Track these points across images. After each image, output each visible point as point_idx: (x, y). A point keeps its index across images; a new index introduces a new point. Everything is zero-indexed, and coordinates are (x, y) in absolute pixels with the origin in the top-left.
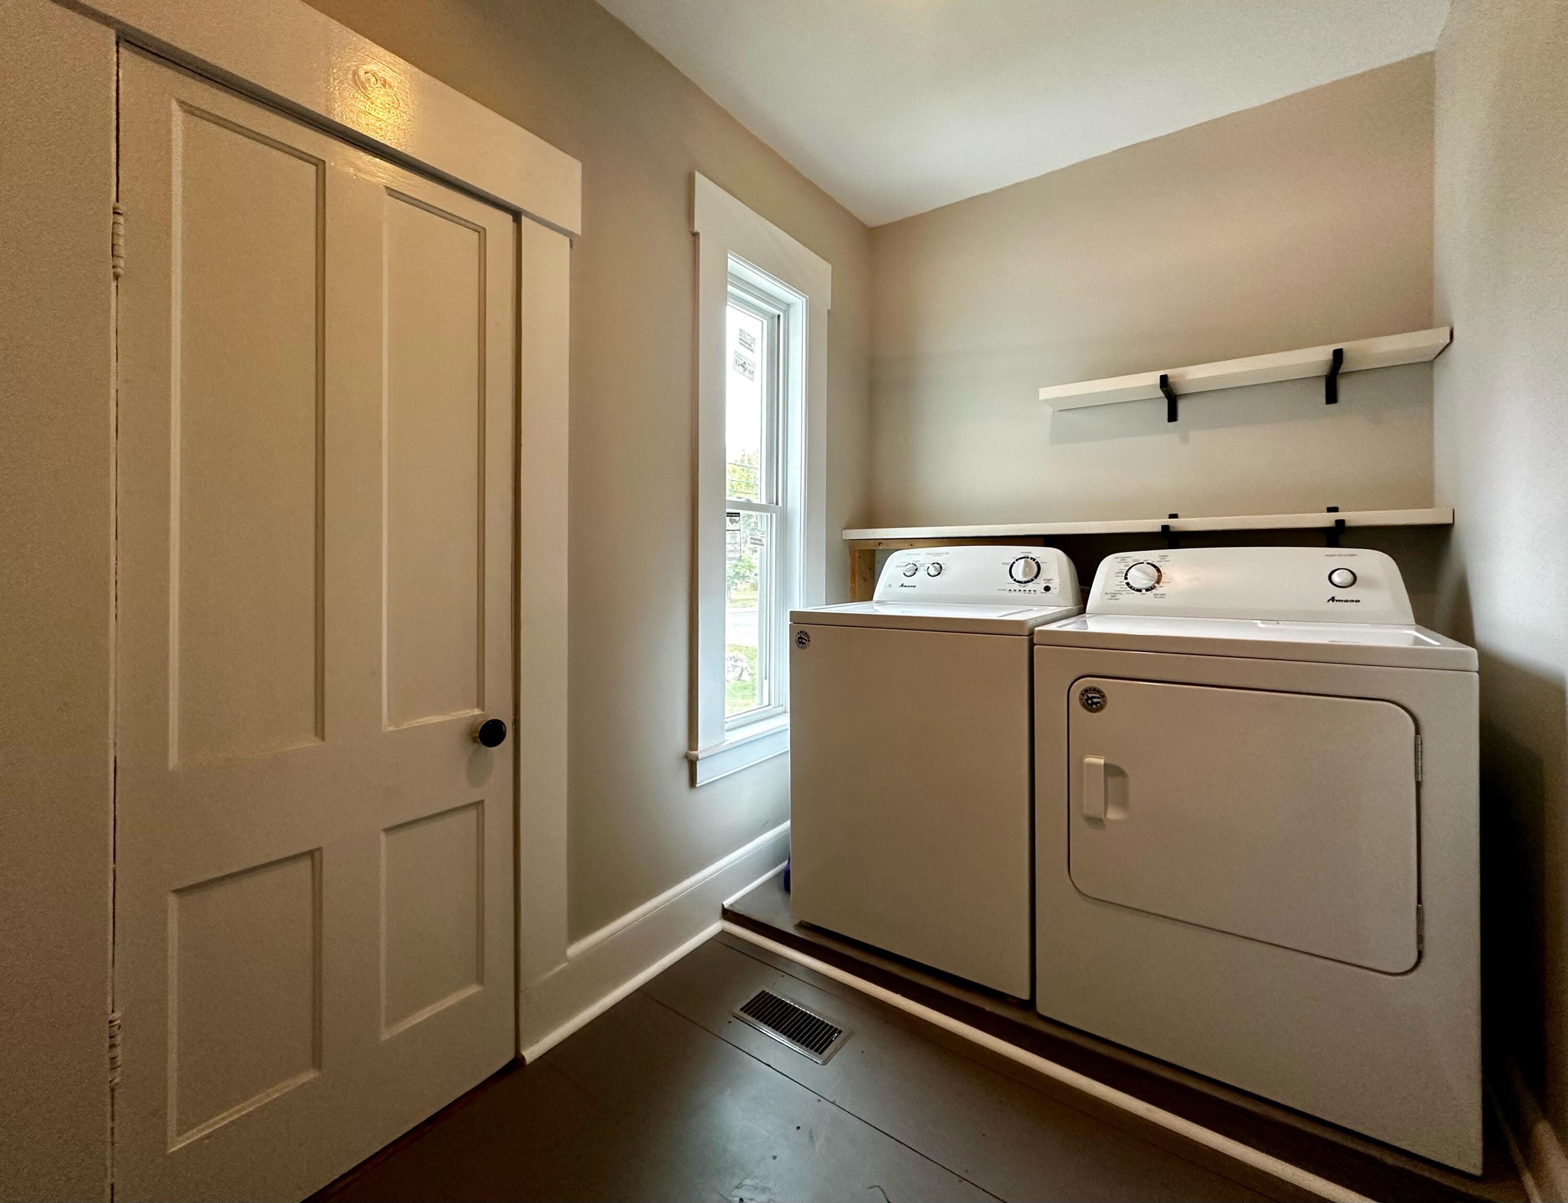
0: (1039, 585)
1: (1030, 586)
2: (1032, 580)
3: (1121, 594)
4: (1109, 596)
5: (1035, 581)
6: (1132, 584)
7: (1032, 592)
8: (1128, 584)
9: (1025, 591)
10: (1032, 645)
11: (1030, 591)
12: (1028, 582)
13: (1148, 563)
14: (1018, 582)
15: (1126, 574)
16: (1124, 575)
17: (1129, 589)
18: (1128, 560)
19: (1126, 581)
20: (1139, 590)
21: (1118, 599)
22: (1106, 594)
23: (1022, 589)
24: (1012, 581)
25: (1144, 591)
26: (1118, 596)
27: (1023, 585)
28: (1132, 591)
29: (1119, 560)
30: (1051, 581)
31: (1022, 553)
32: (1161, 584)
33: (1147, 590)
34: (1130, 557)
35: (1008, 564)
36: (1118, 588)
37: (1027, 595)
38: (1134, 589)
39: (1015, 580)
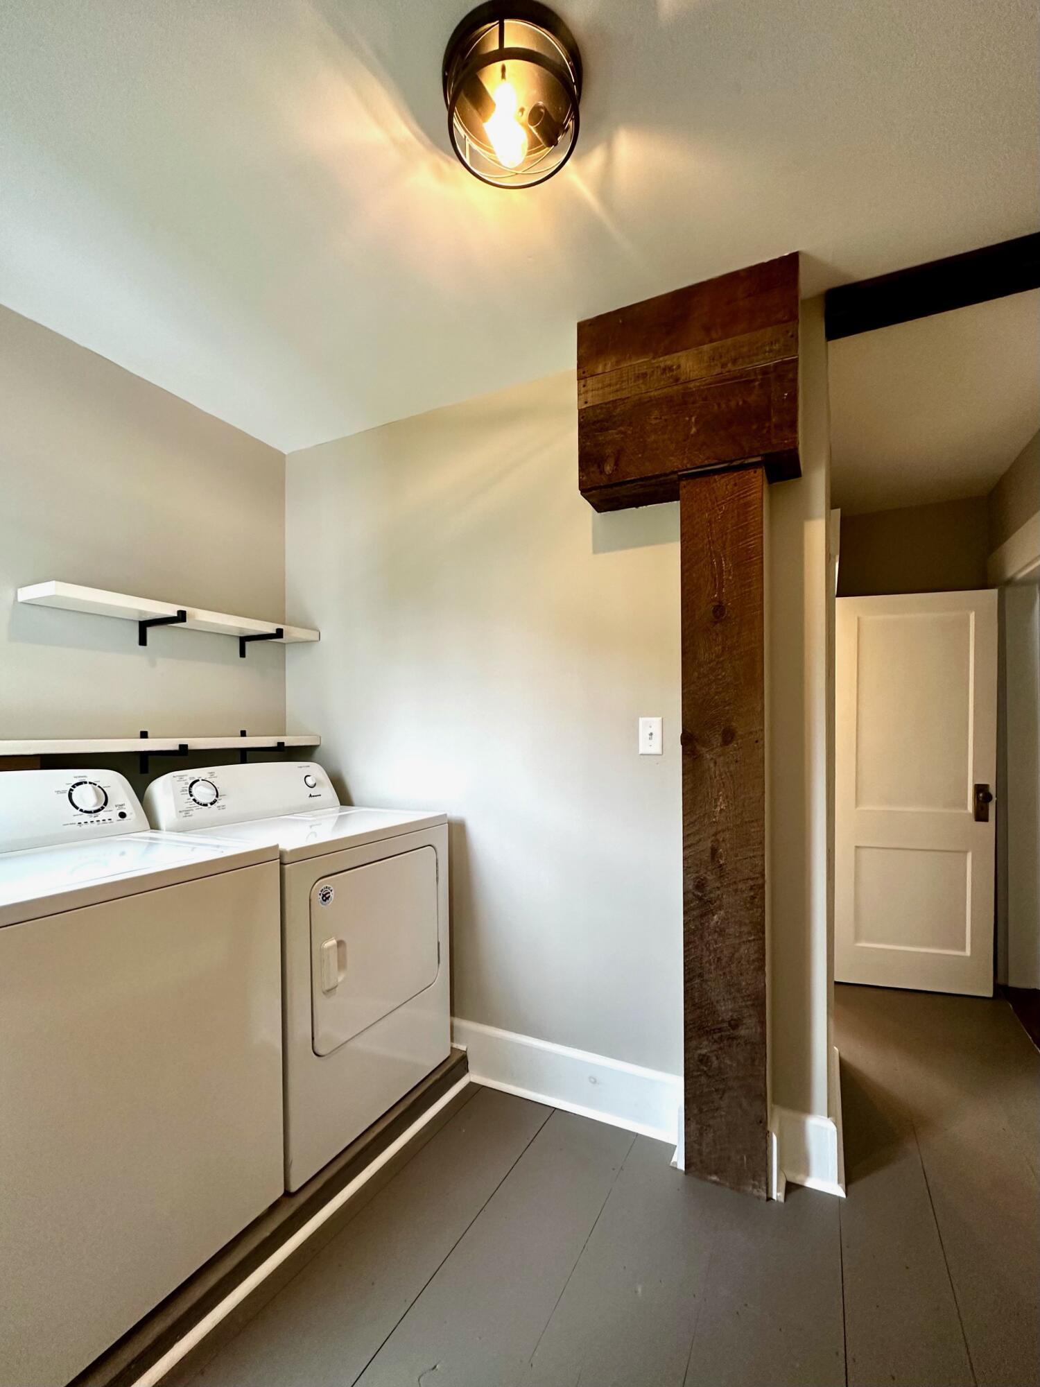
0: (111, 813)
1: (102, 815)
2: (103, 808)
3: (192, 810)
4: (183, 814)
5: (106, 808)
6: (198, 799)
7: (107, 821)
8: (194, 800)
9: (98, 821)
10: (282, 864)
11: (104, 820)
12: (99, 810)
13: (203, 780)
14: (86, 812)
15: (190, 792)
16: (188, 792)
17: (197, 805)
18: (185, 778)
19: (193, 798)
20: (206, 805)
21: (191, 816)
22: (180, 812)
23: (95, 820)
24: (78, 812)
25: (209, 805)
26: (191, 813)
27: (93, 815)
28: (200, 806)
29: (177, 779)
30: (124, 807)
31: (75, 777)
32: (219, 797)
33: (212, 804)
34: (186, 775)
35: (64, 792)
36: (188, 805)
37: (102, 825)
38: (201, 804)
39: (81, 810)
